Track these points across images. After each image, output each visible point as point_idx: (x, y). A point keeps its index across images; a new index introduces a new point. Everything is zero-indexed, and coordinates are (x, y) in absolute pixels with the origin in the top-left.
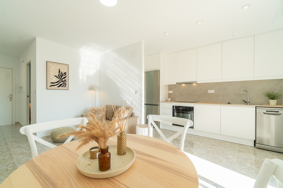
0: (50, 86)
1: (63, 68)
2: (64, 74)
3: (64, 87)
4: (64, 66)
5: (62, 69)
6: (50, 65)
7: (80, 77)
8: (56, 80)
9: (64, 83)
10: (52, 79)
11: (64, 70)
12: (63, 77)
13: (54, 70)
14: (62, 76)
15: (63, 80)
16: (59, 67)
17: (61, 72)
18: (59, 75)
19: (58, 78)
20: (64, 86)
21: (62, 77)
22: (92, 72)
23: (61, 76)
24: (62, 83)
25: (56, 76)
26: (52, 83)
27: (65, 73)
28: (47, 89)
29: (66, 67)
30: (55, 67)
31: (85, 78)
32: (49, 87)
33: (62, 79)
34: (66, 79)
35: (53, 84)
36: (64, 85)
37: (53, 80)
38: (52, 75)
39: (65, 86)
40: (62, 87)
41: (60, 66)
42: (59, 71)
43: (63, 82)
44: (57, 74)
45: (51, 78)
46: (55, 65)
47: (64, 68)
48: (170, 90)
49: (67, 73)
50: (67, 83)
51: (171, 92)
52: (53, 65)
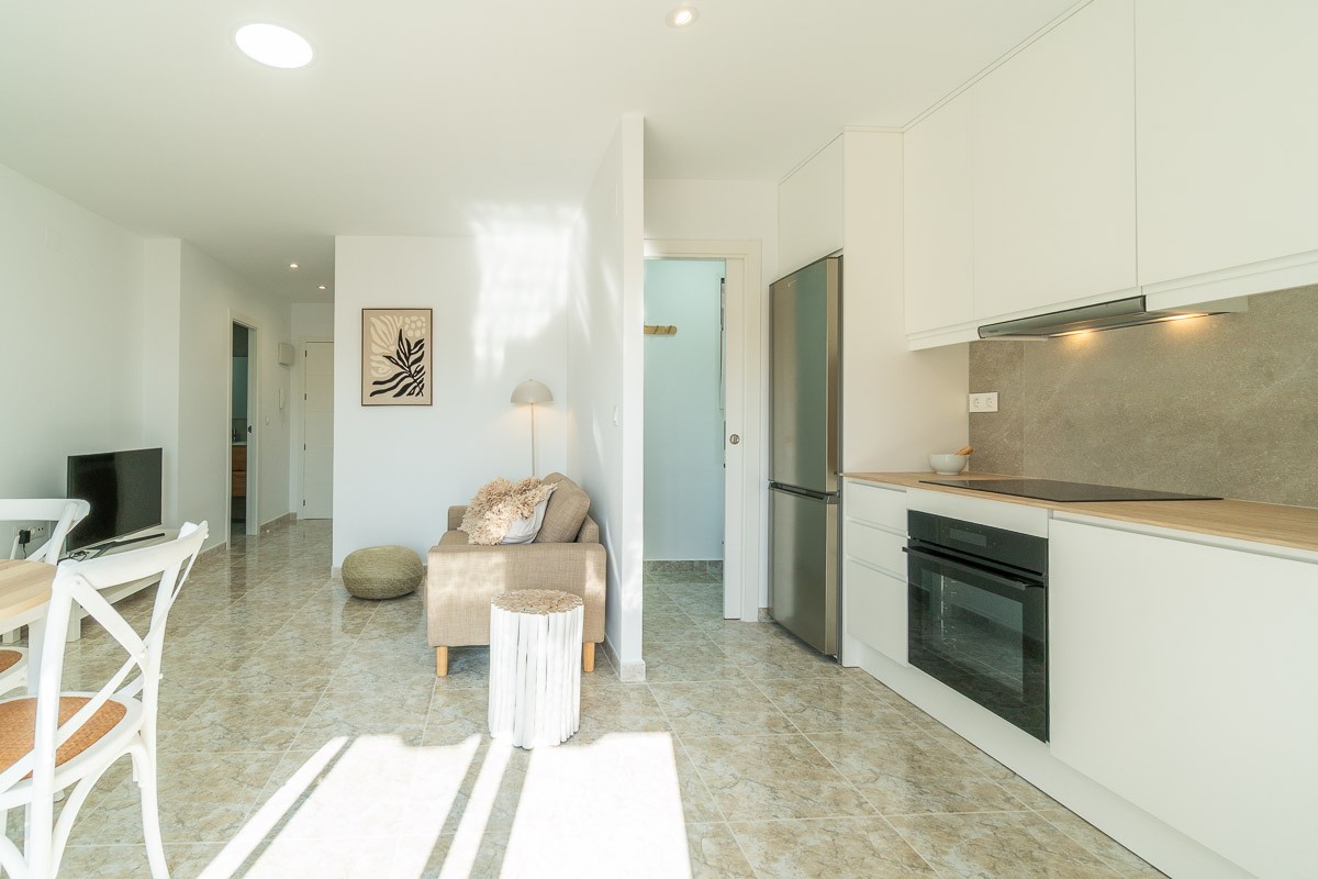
0: (372, 394)
1: (413, 326)
2: (415, 348)
3: (417, 395)
4: (414, 318)
5: (410, 328)
6: (373, 320)
7: (480, 351)
8: (388, 370)
9: (415, 381)
10: (376, 369)
11: (414, 330)
12: (412, 358)
13: (384, 338)
14: (410, 354)
15: (413, 369)
16: (398, 322)
17: (407, 340)
18: (398, 353)
19: (397, 364)
20: (417, 390)
21: (408, 359)
22: (532, 325)
23: (405, 354)
24: (410, 380)
25: (389, 358)
26: (375, 383)
27: (420, 343)
28: (362, 405)
29: (424, 318)
30: (385, 324)
31: (499, 355)
32: (368, 399)
33: (409, 367)
34: (422, 363)
35: (380, 388)
36: (414, 388)
37: (380, 371)
38: (376, 355)
39: (421, 390)
40: (410, 394)
41: (402, 318)
42: (400, 338)
43: (413, 377)
44: (393, 350)
45: (374, 364)
46: (388, 318)
47: (415, 322)
48: (976, 387)
49: (426, 343)
50: (426, 382)
51: (987, 402)
52: (382, 318)
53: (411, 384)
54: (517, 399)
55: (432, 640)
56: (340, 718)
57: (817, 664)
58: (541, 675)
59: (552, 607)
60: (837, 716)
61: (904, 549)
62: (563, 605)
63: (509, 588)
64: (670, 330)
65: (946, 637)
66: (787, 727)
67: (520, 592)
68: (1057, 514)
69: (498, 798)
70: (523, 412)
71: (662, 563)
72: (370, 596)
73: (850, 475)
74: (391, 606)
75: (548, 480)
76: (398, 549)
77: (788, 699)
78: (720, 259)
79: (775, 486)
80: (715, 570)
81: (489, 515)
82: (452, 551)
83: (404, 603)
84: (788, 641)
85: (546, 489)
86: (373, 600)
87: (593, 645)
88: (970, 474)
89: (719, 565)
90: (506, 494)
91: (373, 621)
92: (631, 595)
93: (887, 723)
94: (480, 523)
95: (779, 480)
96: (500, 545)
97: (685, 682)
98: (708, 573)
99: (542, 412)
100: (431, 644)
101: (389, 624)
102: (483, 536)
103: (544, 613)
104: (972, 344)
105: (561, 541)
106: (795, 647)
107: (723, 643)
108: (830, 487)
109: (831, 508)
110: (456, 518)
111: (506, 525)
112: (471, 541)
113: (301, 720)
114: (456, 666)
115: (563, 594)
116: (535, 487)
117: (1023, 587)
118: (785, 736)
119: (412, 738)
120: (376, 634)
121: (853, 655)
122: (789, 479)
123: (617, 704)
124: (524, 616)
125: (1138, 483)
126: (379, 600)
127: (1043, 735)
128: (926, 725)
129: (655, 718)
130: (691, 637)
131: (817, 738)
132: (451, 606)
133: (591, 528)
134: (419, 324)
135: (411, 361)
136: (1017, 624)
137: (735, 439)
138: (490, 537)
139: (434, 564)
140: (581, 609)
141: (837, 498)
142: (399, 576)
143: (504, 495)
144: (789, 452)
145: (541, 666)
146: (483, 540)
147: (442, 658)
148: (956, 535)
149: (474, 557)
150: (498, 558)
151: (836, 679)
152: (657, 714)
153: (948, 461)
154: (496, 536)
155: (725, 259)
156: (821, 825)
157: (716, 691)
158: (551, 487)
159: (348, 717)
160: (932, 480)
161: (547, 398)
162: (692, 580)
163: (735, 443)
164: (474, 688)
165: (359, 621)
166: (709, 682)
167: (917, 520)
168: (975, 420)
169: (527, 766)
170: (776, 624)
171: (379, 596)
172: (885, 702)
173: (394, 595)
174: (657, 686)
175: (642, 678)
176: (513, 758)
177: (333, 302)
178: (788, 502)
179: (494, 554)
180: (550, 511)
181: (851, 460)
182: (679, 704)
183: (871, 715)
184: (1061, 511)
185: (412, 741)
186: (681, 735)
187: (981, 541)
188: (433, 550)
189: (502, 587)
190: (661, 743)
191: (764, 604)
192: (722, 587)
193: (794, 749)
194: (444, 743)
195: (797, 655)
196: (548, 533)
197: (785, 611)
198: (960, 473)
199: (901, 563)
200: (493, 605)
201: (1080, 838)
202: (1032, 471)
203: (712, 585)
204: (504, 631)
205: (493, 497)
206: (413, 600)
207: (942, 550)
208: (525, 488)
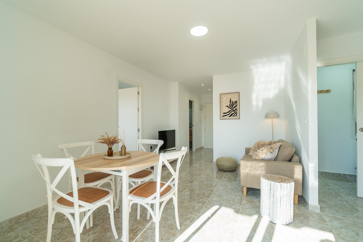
0: (223, 116)
1: (234, 97)
2: (234, 103)
3: (236, 116)
4: (234, 95)
5: (233, 98)
6: (223, 97)
7: (254, 103)
8: (227, 110)
9: (235, 112)
11: (234, 99)
12: (234, 106)
13: (226, 101)
14: (233, 105)
15: (234, 109)
16: (230, 97)
17: (232, 101)
18: (230, 105)
19: (230, 108)
20: (235, 115)
21: (232, 106)
22: (271, 94)
23: (232, 105)
24: (233, 112)
25: (227, 106)
26: (224, 113)
27: (236, 102)
28: (220, 119)
29: (237, 95)
31: (261, 104)
32: (222, 118)
33: (233, 109)
34: (236, 107)
35: (225, 114)
36: (235, 114)
37: (225, 110)
38: (224, 106)
39: (236, 115)
40: (233, 116)
41: (231, 95)
42: (230, 101)
43: (234, 111)
44: (228, 104)
45: (223, 108)
46: (227, 96)
49: (238, 102)
50: (238, 112)
52: (225, 96)
53: (233, 113)
54: (267, 116)
56: (217, 200)
58: (279, 201)
59: (282, 181)
62: (286, 181)
63: (267, 173)
64: (328, 91)
67: (270, 175)
69: (265, 235)
70: (269, 121)
71: (326, 173)
72: (223, 170)
74: (229, 173)
75: (279, 141)
76: (231, 158)
78: (353, 63)
81: (259, 151)
82: (248, 160)
83: (233, 173)
85: (279, 144)
86: (224, 171)
87: (297, 196)
90: (264, 145)
91: (224, 177)
92: (313, 182)
94: (256, 153)
96: (263, 160)
98: (347, 179)
99: (276, 121)
100: (241, 185)
101: (229, 178)
102: (257, 157)
103: (279, 182)
105: (284, 161)
110: (248, 151)
111: (265, 154)
112: (253, 158)
113: (207, 199)
114: (249, 193)
115: (286, 178)
116: (274, 143)
119: (237, 210)
120: (225, 180)
123: (308, 217)
124: (273, 183)
126: (226, 171)
130: (340, 201)
132: (247, 175)
133: (296, 158)
134: (236, 97)
135: (233, 107)
138: (260, 157)
139: (242, 163)
140: (293, 183)
142: (231, 165)
143: (263, 145)
145: (279, 198)
146: (257, 158)
147: (245, 190)
149: (255, 163)
150: (262, 164)
154: (261, 157)
158: (280, 144)
159: (219, 200)
161: (277, 116)
164: (255, 201)
165: (221, 176)
166: (351, 219)
169: (274, 228)
171: (226, 170)
173: (230, 170)
174: (325, 215)
175: (318, 211)
176: (269, 224)
177: (213, 93)
179: (261, 162)
180: (280, 151)
185: (237, 211)
188: (242, 159)
189: (264, 172)
194: (246, 214)
196: (280, 157)
200: (261, 178)
204: (265, 185)
205: (260, 146)
206: (235, 172)
208: (270, 144)
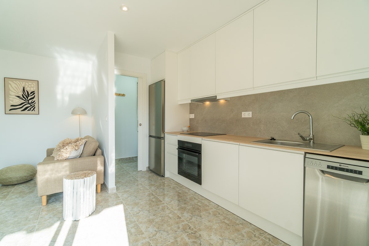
0: (10, 110)
1: (30, 86)
2: (31, 94)
3: (32, 111)
4: (30, 83)
5: (28, 87)
6: (10, 82)
7: (59, 97)
8: (19, 101)
9: (31, 106)
10: (12, 101)
11: (30, 88)
12: (29, 98)
13: (16, 89)
14: (28, 96)
15: (30, 101)
16: (23, 84)
17: (27, 91)
18: (23, 95)
19: (22, 99)
20: (32, 109)
21: (27, 98)
22: (79, 90)
23: (26, 96)
24: (29, 105)
25: (18, 97)
26: (12, 106)
27: (33, 93)
28: (5, 114)
29: (35, 84)
30: (16, 84)
31: (67, 99)
32: (8, 112)
33: (28, 101)
34: (34, 100)
35: (14, 108)
37: (14, 101)
38: (12, 96)
39: (34, 109)
40: (29, 110)
41: (24, 83)
42: (24, 90)
43: (30, 104)
44: (20, 94)
45: (11, 99)
46: (17, 82)
47: (31, 85)
48: (191, 113)
49: (36, 93)
50: (36, 105)
51: (192, 116)
52: (14, 82)
53: (29, 107)
54: (74, 113)
55: (39, 194)
57: (159, 178)
58: (82, 197)
59: (86, 176)
60: (164, 189)
61: (177, 149)
62: (89, 175)
63: (71, 172)
64: (123, 95)
65: (185, 167)
66: (152, 195)
67: (74, 173)
68: (203, 139)
69: (67, 239)
70: (76, 117)
71: (121, 159)
72: (12, 183)
73: (166, 133)
74: (21, 186)
75: (84, 138)
76: (25, 165)
77: (153, 188)
78: (136, 77)
79: (150, 136)
80: (136, 159)
81: (62, 150)
82: (48, 163)
83: (28, 184)
84: (153, 174)
85: (84, 141)
86: (13, 185)
87: (100, 185)
88: (190, 131)
89: (137, 157)
90: (70, 143)
91: (13, 193)
92: (112, 169)
93: (174, 188)
94: (59, 153)
95: (151, 135)
96: (67, 159)
97: (127, 189)
98: (134, 160)
99: (83, 117)
100: (39, 195)
101: (21, 192)
102: (60, 157)
103: (83, 178)
104: (190, 103)
105: (89, 156)
106: (155, 175)
107: (138, 177)
108: (162, 136)
109: (162, 141)
110: (50, 153)
111: (69, 153)
112: (56, 159)
114: (50, 201)
115: (90, 172)
116: (80, 140)
117: (197, 154)
118: (152, 197)
119: (31, 229)
120: (13, 197)
121: (167, 175)
122: (153, 134)
123: (108, 200)
124: (75, 180)
125: (216, 132)
126: (16, 185)
127: (200, 184)
128: (181, 187)
129: (119, 201)
131: (159, 196)
132: (48, 181)
133: (99, 151)
134: (32, 86)
136: (196, 162)
137: (140, 125)
138: (63, 157)
139: (40, 169)
140: (95, 175)
141: (164, 138)
142: (25, 174)
143: (68, 144)
144: (153, 128)
145: (82, 194)
146: (60, 158)
147: (44, 199)
148: (186, 145)
149: (57, 165)
150: (66, 164)
151: (163, 181)
152: (119, 200)
153: (186, 129)
154: (65, 157)
155: (138, 78)
156: (159, 216)
157: (135, 190)
158: (85, 140)
160: (182, 133)
161: (84, 113)
162: (130, 162)
163: (141, 126)
164: (58, 206)
165: (5, 194)
167: (180, 142)
168: (191, 120)
169: (77, 226)
170: (151, 170)
171: (16, 183)
172: (173, 184)
173: (24, 182)
175: (115, 191)
176: (72, 224)
178: (153, 140)
179: (65, 162)
180: (85, 147)
181: (167, 129)
182: (125, 195)
183: (170, 187)
184: (204, 138)
185: (31, 231)
186: (126, 204)
187: (191, 146)
188: (40, 164)
189: (68, 173)
190: (121, 207)
191: (148, 166)
192: (137, 163)
193: (154, 200)
194: (45, 228)
195: (155, 177)
196: (85, 153)
197: (153, 167)
198: (188, 131)
199: (176, 152)
200: (64, 179)
201: (206, 202)
202: (200, 130)
203: (135, 163)
204: (68, 186)
205: (64, 144)
206: (32, 182)
207: (185, 148)
208: (77, 140)
